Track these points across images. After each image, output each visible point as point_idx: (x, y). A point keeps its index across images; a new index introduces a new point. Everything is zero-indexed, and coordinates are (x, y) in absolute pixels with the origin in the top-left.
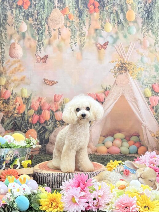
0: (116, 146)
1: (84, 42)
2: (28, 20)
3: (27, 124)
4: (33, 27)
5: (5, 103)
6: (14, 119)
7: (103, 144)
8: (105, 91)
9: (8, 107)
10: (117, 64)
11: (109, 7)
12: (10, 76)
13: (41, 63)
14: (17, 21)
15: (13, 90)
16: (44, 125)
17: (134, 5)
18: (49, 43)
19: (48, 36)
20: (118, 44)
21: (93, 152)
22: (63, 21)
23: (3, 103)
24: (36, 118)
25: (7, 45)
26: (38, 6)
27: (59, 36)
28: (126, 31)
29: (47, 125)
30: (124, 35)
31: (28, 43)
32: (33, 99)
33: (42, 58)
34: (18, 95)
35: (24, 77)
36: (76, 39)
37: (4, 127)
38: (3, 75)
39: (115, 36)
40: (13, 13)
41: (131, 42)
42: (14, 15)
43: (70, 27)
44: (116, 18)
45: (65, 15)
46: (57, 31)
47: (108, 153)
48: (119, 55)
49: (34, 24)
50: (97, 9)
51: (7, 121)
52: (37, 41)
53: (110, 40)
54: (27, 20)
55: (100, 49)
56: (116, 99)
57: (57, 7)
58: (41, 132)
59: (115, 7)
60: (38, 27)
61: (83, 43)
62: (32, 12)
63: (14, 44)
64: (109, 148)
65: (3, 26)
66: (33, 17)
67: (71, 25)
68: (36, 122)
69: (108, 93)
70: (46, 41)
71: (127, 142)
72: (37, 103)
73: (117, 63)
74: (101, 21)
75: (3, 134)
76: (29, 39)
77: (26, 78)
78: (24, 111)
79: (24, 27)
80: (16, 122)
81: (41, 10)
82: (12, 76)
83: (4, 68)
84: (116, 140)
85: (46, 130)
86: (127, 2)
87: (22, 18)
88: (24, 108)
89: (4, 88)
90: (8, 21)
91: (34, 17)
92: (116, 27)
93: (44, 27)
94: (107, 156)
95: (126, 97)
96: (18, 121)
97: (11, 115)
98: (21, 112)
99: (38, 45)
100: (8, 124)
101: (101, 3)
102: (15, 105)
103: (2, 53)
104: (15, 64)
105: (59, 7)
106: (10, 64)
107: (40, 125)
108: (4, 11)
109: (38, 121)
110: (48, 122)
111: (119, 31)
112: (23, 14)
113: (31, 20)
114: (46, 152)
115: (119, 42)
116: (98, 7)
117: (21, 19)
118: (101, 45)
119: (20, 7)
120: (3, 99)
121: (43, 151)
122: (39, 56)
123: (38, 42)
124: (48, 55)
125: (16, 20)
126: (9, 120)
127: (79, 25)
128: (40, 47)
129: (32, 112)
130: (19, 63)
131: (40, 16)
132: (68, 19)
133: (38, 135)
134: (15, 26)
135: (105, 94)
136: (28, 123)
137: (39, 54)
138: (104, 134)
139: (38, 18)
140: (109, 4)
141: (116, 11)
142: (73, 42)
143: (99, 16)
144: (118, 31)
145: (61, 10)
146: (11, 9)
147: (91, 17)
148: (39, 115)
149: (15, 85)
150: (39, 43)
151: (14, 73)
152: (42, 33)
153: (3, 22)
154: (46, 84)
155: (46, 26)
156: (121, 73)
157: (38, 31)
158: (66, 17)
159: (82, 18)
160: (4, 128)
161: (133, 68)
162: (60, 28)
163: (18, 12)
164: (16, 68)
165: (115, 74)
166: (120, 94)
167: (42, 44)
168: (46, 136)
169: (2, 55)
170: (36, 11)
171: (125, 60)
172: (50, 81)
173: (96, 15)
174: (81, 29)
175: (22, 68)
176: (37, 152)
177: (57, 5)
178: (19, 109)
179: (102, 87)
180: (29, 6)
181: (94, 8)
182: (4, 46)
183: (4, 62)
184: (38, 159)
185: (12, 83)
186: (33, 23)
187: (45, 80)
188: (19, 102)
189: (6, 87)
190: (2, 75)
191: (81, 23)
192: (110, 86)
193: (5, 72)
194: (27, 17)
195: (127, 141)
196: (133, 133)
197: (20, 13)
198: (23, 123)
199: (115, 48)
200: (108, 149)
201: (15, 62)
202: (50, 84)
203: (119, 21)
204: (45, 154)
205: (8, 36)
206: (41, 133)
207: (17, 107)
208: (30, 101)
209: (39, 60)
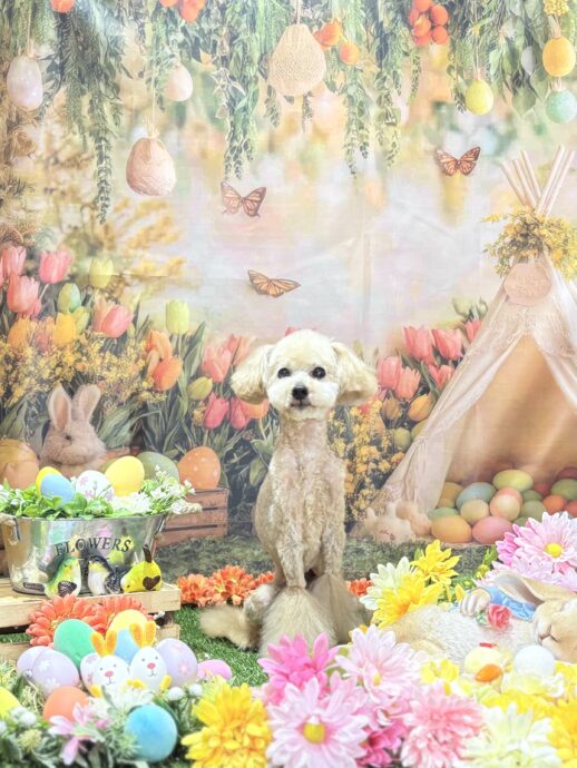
0: (502, 517)
1: (394, 144)
2: (198, 59)
3: (186, 429)
4: (215, 84)
5: (108, 353)
6: (140, 410)
7: (453, 511)
8: (465, 323)
9: (118, 367)
10: (509, 227)
11: (483, 27)
12: (128, 257)
13: (240, 216)
14: (158, 63)
15: (138, 307)
16: (247, 435)
17: (572, 21)
18: (272, 147)
19: (268, 123)
20: (513, 158)
21: (418, 535)
22: (321, 70)
23: (102, 350)
24: (219, 407)
25: (121, 147)
26: (233, 10)
27: (308, 123)
28: (544, 111)
29: (258, 436)
30: (537, 123)
31: (197, 141)
32: (209, 340)
33: (245, 199)
34: (155, 325)
35: (180, 263)
36: (365, 132)
37: (103, 436)
38: (105, 251)
39: (502, 128)
40: (143, 33)
41: (560, 147)
42: (148, 42)
43: (344, 90)
44: (507, 65)
45: (330, 49)
46: (299, 104)
47: (472, 540)
48: (517, 193)
49: (218, 76)
50: (441, 32)
51: (116, 417)
52: (226, 137)
53: (487, 144)
54: (193, 61)
55: (450, 175)
56: (504, 351)
57: (303, 18)
58: (236, 459)
59: (504, 27)
60: (234, 89)
61: (389, 147)
62: (210, 32)
63: (147, 143)
64: (475, 523)
65: (106, 77)
66: (214, 51)
67: (349, 81)
68: (218, 423)
69: (476, 329)
70: (258, 138)
71: (541, 501)
72: (223, 357)
73: (509, 221)
74: (454, 73)
75: (98, 462)
76: (199, 129)
77: (185, 265)
78: (177, 385)
79: (183, 84)
80: (145, 419)
81: (244, 26)
82: (136, 256)
83: (107, 229)
84: (503, 493)
85: (253, 455)
86: (545, 10)
87: (176, 51)
88: (176, 373)
89: (107, 299)
90: (125, 61)
91: (218, 49)
92: (509, 95)
93: (252, 88)
94: (470, 551)
95: (539, 343)
96: (153, 418)
97: (129, 394)
98: (167, 385)
99: (232, 152)
100: (118, 427)
101: (455, 13)
102: (144, 358)
103: (102, 175)
104: (148, 214)
105: (309, 21)
106: (131, 213)
107: (231, 435)
108: (113, 24)
109: (227, 420)
110: (261, 426)
111: (518, 109)
112: (180, 37)
113: (206, 62)
114: (250, 530)
115: (516, 151)
116: (446, 26)
117: (173, 56)
118: (456, 161)
119: (170, 13)
120: (102, 339)
121: (242, 527)
122: (232, 189)
123: (232, 140)
124: (264, 190)
125: (154, 58)
126: (124, 413)
127: (379, 83)
128: (236, 157)
129: (204, 386)
130: (162, 211)
131: (239, 50)
132: (339, 60)
133: (222, 468)
134: (150, 80)
135: (465, 332)
136: (189, 423)
137: (233, 182)
138: (461, 475)
139: (231, 55)
140: (484, 17)
141: (507, 39)
142: (356, 142)
143: (449, 55)
144: (515, 111)
145: (315, 29)
146: (136, 19)
147: (418, 58)
148: (229, 400)
149: (147, 288)
150: (236, 144)
151: (144, 248)
152: (245, 109)
153: (105, 61)
154: (256, 288)
155: (262, 85)
156: (523, 259)
157: (231, 98)
158: (333, 56)
159: (389, 57)
160: (105, 441)
161: (566, 241)
162: (310, 94)
163: (162, 30)
164: (151, 228)
165: (502, 262)
166: (520, 332)
167: (246, 146)
168: (253, 475)
169: (102, 182)
170: (225, 30)
171: (538, 213)
172: (270, 281)
173: (437, 52)
174: (386, 97)
175: (171, 231)
176: (221, 531)
177: (300, 13)
178: (157, 376)
179: (456, 307)
180: (201, 11)
181: (433, 28)
182: (108, 148)
183: (107, 206)
184: (220, 557)
185: (136, 281)
186: (216, 73)
187: (252, 278)
188: (157, 350)
189: (115, 296)
190: (99, 253)
191: (385, 79)
192: (482, 302)
193: (111, 240)
194: (192, 49)
195: (540, 497)
196: (561, 468)
197: (168, 33)
198: (169, 424)
199: (503, 169)
200: (472, 526)
201: (148, 207)
202: (272, 291)
203: (518, 75)
204: (248, 537)
205: (124, 111)
206: (235, 464)
207: (151, 368)
208: (199, 346)
209: (236, 203)
